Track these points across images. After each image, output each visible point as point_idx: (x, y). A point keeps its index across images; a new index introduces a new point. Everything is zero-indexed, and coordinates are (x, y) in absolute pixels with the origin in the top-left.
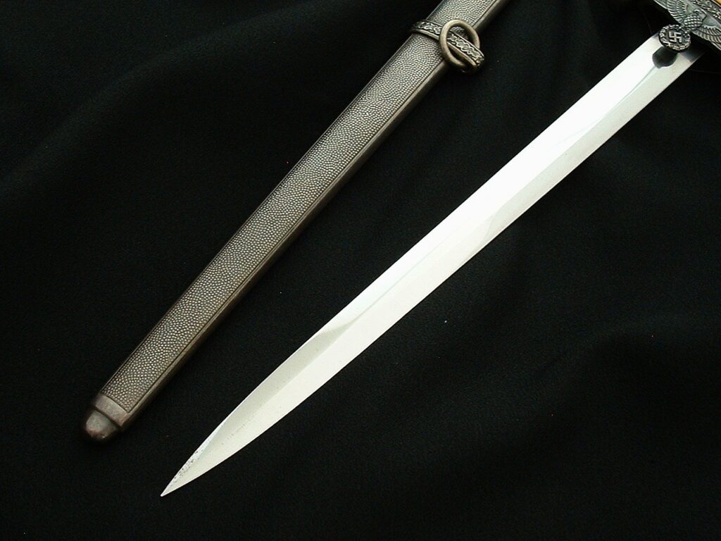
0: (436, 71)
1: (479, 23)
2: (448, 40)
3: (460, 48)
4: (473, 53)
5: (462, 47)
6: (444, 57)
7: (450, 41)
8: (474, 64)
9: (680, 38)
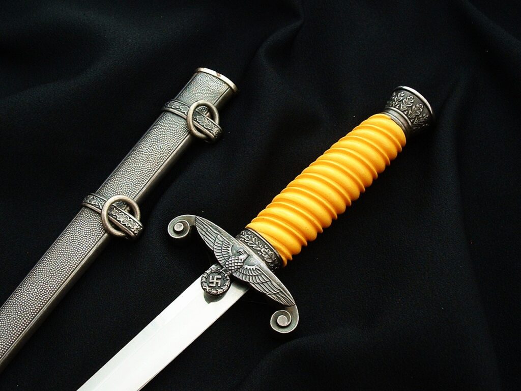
0: (99, 243)
2: (108, 214)
3: (120, 221)
4: (134, 224)
5: (122, 220)
6: (106, 230)
7: (112, 215)
8: (133, 234)
9: (219, 281)
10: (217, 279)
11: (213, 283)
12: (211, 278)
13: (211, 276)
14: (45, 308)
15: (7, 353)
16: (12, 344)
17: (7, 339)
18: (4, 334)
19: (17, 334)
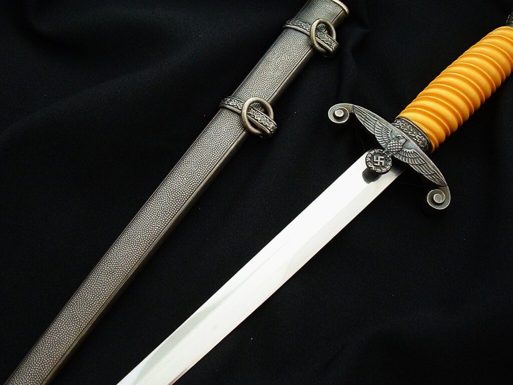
0: (239, 139)
1: (273, 97)
2: (247, 114)
3: (257, 120)
4: (268, 123)
5: (259, 119)
6: (245, 128)
7: (250, 115)
8: (269, 132)
9: (383, 161)
10: (381, 159)
11: (377, 163)
12: (375, 158)
13: (375, 157)
14: (193, 195)
15: (162, 234)
16: (166, 226)
17: (162, 221)
18: (159, 217)
19: (171, 217)
